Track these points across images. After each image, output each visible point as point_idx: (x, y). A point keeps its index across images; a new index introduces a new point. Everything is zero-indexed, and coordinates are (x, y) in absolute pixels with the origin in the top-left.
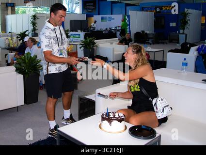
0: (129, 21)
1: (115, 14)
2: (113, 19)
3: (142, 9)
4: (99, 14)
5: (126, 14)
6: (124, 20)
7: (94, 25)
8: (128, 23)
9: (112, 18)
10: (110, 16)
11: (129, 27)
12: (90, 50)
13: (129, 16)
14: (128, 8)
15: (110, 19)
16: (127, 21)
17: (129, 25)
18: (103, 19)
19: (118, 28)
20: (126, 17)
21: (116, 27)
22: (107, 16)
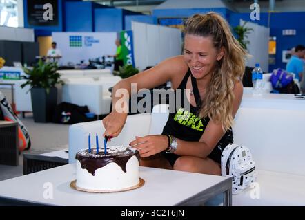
0: (132, 43)
1: (100, 31)
2: (97, 41)
3: (159, 22)
4: (64, 30)
5: (124, 28)
6: (120, 42)
7: (53, 53)
8: (129, 48)
9: (95, 38)
10: (90, 34)
11: (133, 56)
12: (48, 91)
13: (130, 34)
14: (127, 18)
15: (90, 41)
16: (126, 44)
17: (132, 52)
18: (75, 41)
19: (107, 60)
20: (126, 35)
21: (103, 58)
22: (84, 35)
